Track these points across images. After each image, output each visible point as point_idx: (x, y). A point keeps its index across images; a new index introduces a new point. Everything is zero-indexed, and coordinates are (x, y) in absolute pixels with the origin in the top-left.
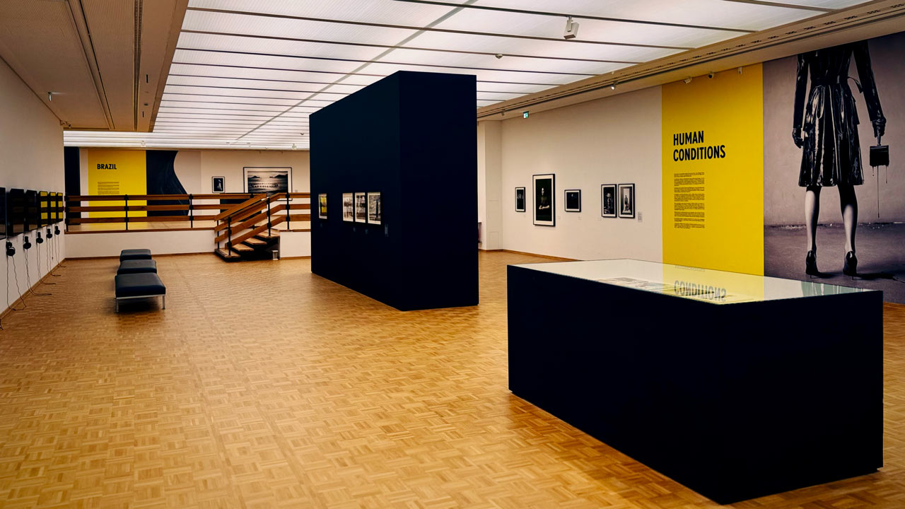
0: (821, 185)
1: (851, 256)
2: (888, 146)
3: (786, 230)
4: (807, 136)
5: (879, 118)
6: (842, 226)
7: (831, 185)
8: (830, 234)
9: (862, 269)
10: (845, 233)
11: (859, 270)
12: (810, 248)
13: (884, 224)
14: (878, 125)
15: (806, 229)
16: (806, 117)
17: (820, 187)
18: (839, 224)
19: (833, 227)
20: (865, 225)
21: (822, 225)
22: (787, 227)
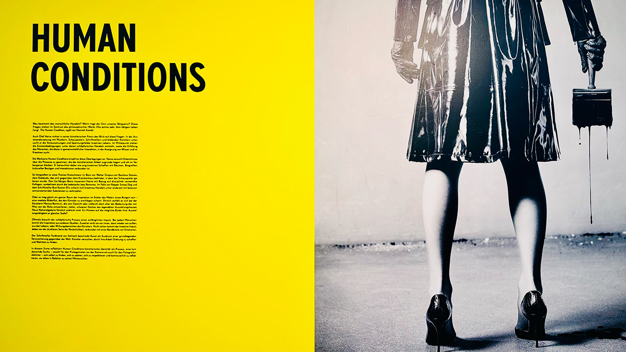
0: (463, 159)
1: (533, 300)
2: (610, 91)
3: (374, 253)
4: (427, 58)
5: (592, 37)
6: (512, 242)
7: (484, 160)
8: (483, 258)
9: (557, 324)
10: (517, 256)
11: (552, 327)
12: (436, 289)
13: (602, 235)
14: (590, 51)
15: (425, 250)
16: (426, 22)
17: (459, 164)
18: (504, 238)
19: (490, 245)
20: (563, 238)
21: (464, 240)
22: (379, 247)
